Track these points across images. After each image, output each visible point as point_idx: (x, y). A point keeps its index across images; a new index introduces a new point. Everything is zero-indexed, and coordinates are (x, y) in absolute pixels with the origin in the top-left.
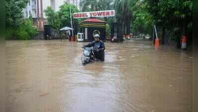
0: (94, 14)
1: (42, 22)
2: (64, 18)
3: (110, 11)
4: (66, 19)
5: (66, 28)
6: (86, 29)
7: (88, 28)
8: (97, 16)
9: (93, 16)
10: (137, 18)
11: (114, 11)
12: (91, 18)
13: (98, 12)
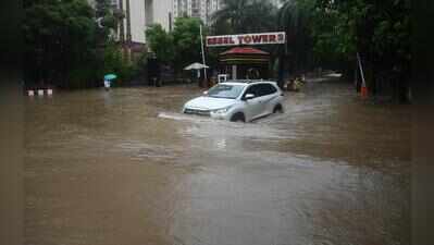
0: (245, 39)
1: (130, 51)
2: (183, 45)
3: (276, 34)
4: (188, 46)
5: (197, 66)
6: (234, 67)
7: (238, 65)
8: (252, 43)
9: (243, 43)
10: (320, 41)
11: (284, 33)
12: (241, 46)
13: (255, 35)
